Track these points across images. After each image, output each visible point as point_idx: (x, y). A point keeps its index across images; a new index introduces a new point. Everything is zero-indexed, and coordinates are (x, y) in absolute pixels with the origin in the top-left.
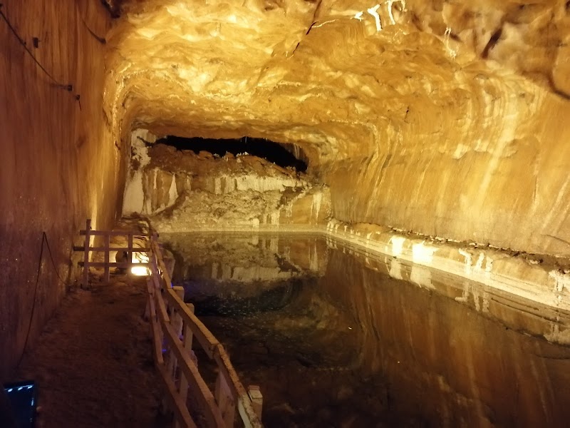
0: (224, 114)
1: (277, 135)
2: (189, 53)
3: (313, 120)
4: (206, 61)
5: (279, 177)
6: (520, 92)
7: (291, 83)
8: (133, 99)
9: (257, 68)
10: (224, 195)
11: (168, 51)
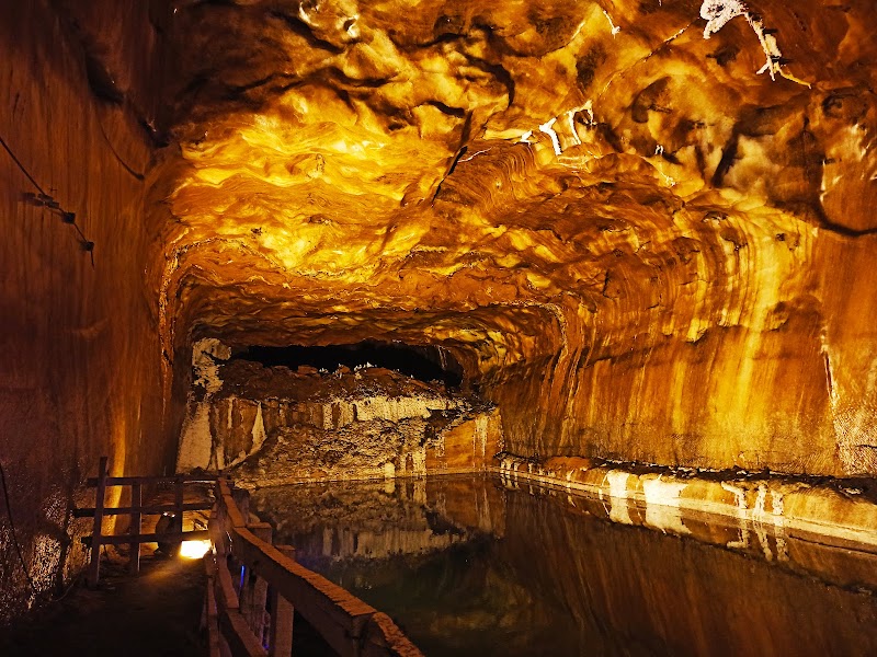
0: (334, 302)
1: (414, 334)
2: (277, 208)
3: (467, 305)
4: (304, 221)
5: (420, 397)
6: (776, 232)
7: (431, 249)
8: (193, 286)
9: (380, 226)
10: (338, 430)
11: (246, 207)
